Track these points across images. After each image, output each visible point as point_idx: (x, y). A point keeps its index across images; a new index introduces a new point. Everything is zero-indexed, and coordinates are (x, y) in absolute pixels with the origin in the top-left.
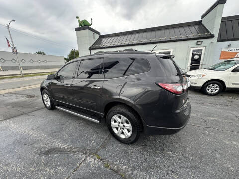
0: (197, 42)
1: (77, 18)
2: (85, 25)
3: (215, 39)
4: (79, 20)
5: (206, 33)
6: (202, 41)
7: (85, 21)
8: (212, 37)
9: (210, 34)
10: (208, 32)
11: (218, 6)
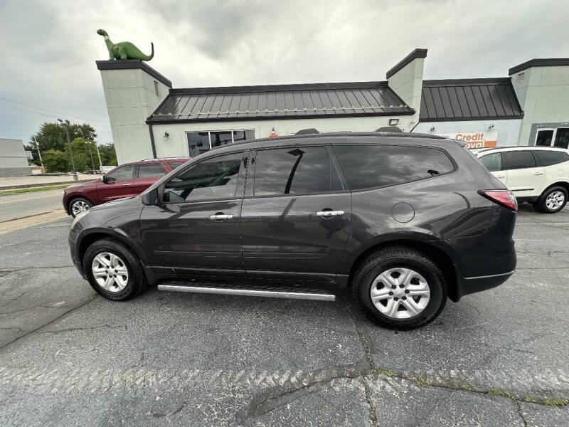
0: (391, 120)
1: (101, 33)
2: (129, 58)
3: (416, 117)
4: (108, 42)
5: (401, 106)
6: (398, 120)
7: (127, 47)
8: (411, 112)
9: (408, 108)
10: (404, 104)
11: (417, 60)
